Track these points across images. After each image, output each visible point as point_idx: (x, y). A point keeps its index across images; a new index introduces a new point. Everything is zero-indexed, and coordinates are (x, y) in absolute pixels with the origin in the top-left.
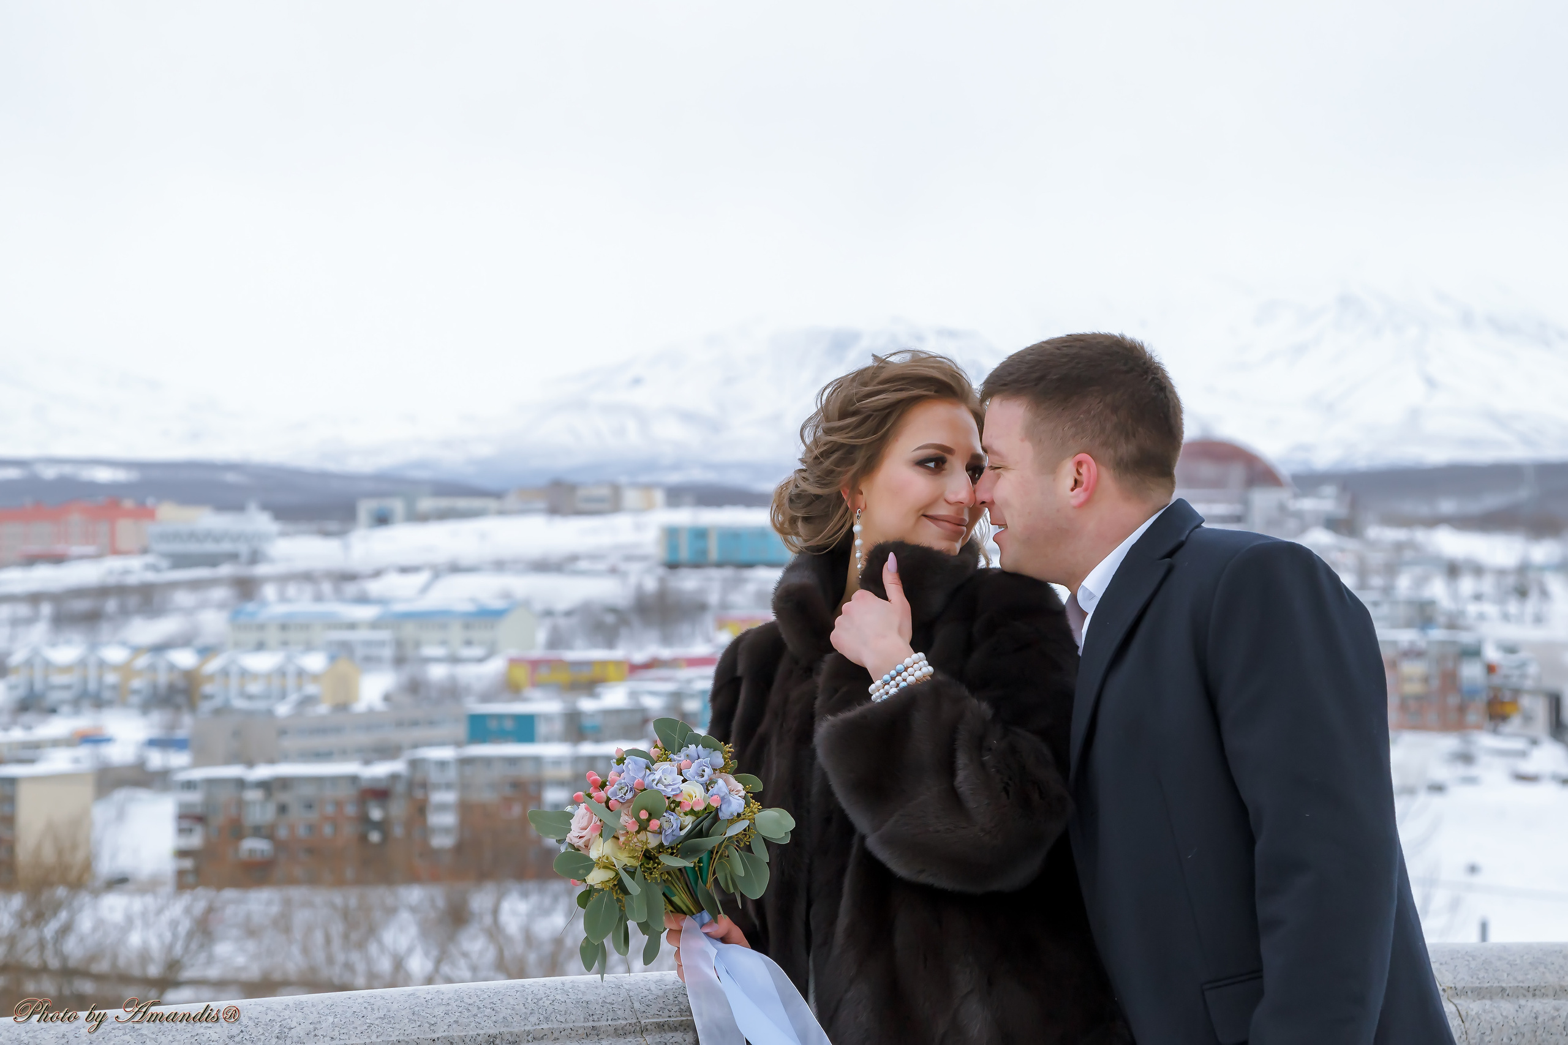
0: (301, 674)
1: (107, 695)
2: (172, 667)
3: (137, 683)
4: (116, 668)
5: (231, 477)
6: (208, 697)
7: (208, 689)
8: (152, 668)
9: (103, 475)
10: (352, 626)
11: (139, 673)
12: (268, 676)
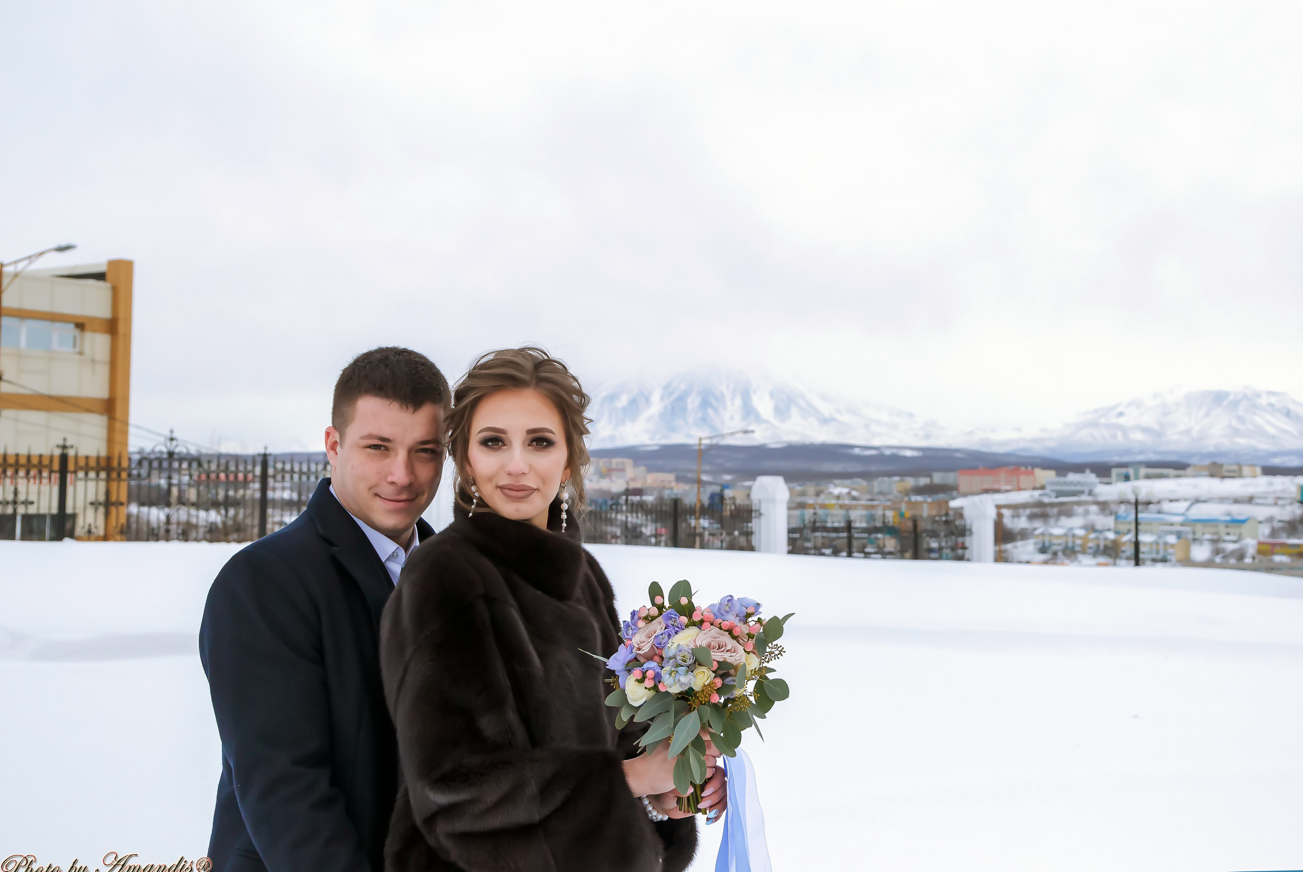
0: (1166, 544)
1: (1077, 548)
2: (1106, 539)
3: (1090, 544)
4: (1080, 538)
5: (958, 455)
6: (1123, 552)
7: (1123, 548)
8: (1097, 539)
9: (908, 453)
10: (1172, 524)
11: (1092, 540)
12: (1151, 544)
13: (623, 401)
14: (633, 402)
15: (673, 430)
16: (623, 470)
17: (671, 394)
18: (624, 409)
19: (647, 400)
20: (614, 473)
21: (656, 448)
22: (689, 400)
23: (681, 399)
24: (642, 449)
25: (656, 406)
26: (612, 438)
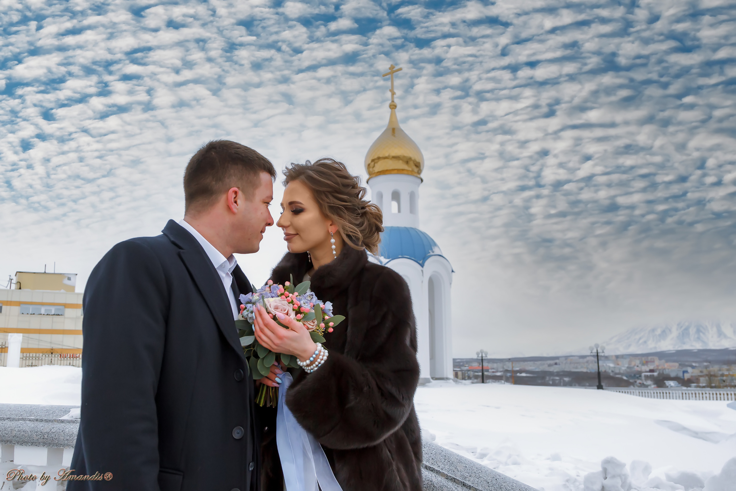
13: (659, 332)
14: (664, 332)
15: (684, 343)
16: (654, 362)
17: (681, 327)
18: (660, 335)
19: (670, 331)
20: (649, 363)
21: (674, 352)
22: (690, 330)
23: (687, 329)
24: (667, 352)
25: (675, 333)
26: (655, 348)
